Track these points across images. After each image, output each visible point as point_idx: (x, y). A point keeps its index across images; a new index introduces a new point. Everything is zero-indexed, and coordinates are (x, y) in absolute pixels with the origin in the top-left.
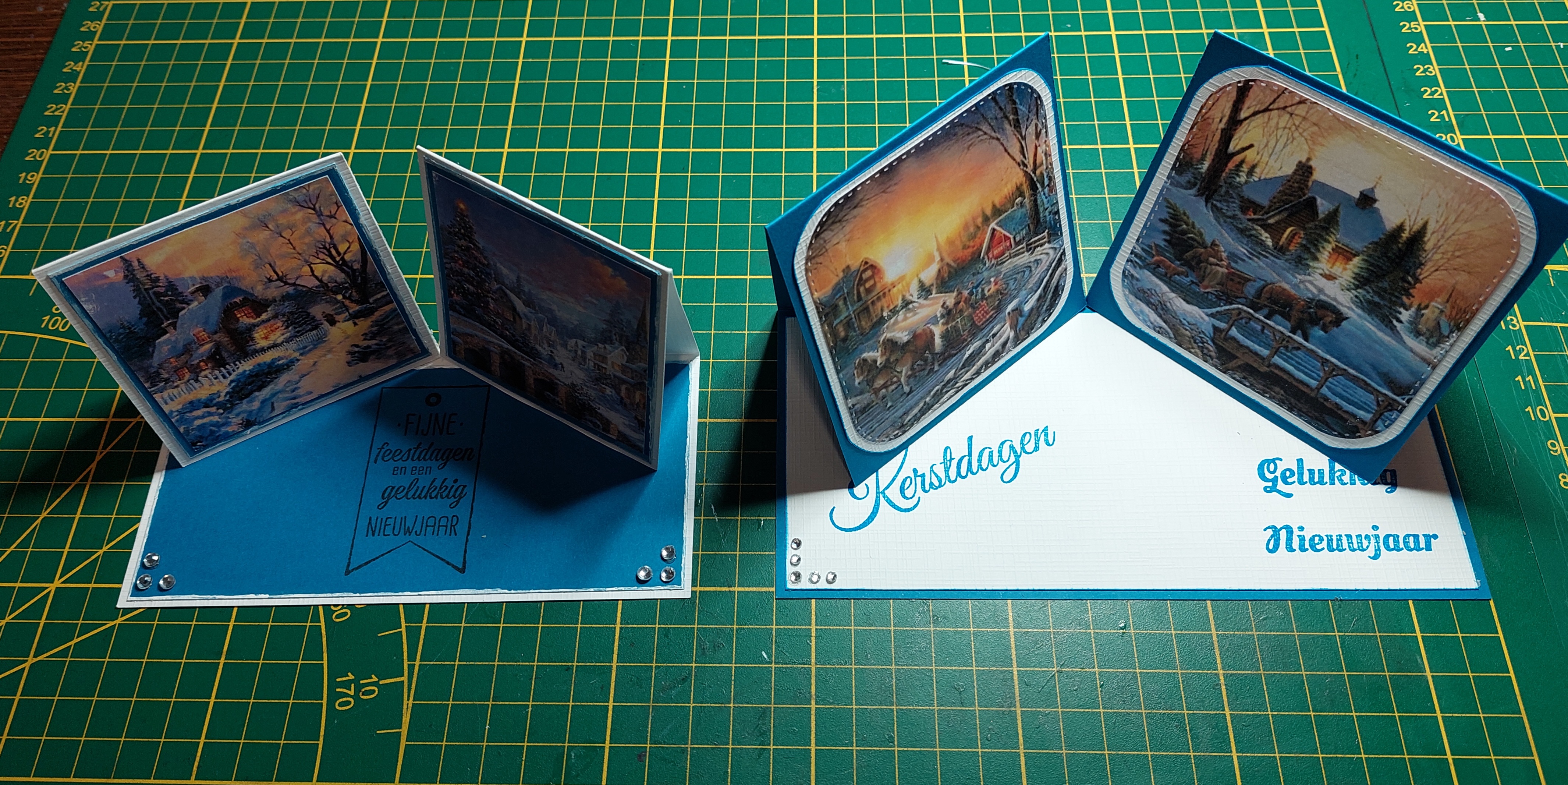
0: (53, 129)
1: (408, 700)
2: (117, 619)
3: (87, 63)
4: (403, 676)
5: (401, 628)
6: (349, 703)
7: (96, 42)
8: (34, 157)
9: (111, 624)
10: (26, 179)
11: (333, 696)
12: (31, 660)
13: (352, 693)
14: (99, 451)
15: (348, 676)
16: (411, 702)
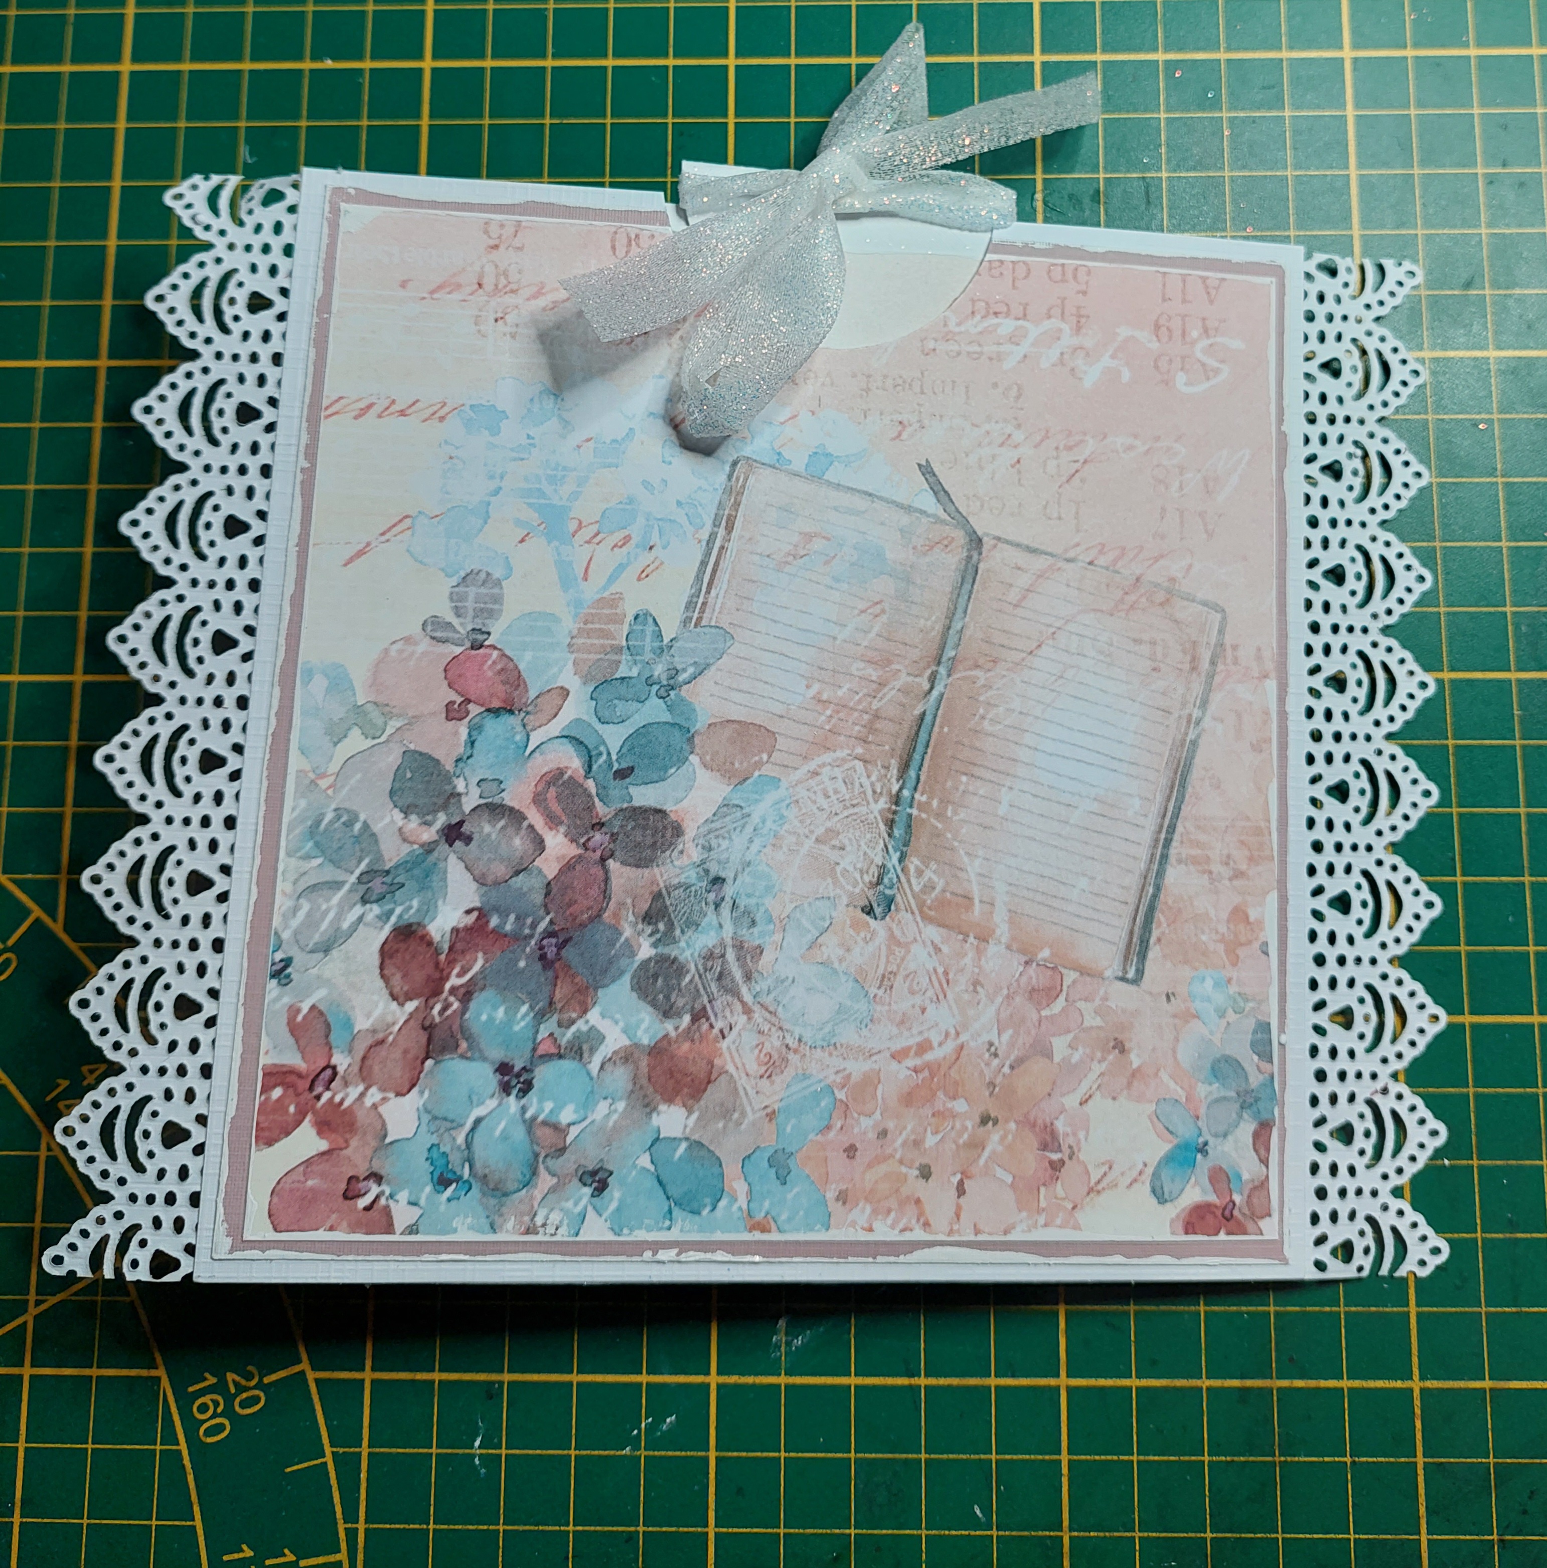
4: (338, 1551)
5: (323, 1455)
15: (242, 1551)
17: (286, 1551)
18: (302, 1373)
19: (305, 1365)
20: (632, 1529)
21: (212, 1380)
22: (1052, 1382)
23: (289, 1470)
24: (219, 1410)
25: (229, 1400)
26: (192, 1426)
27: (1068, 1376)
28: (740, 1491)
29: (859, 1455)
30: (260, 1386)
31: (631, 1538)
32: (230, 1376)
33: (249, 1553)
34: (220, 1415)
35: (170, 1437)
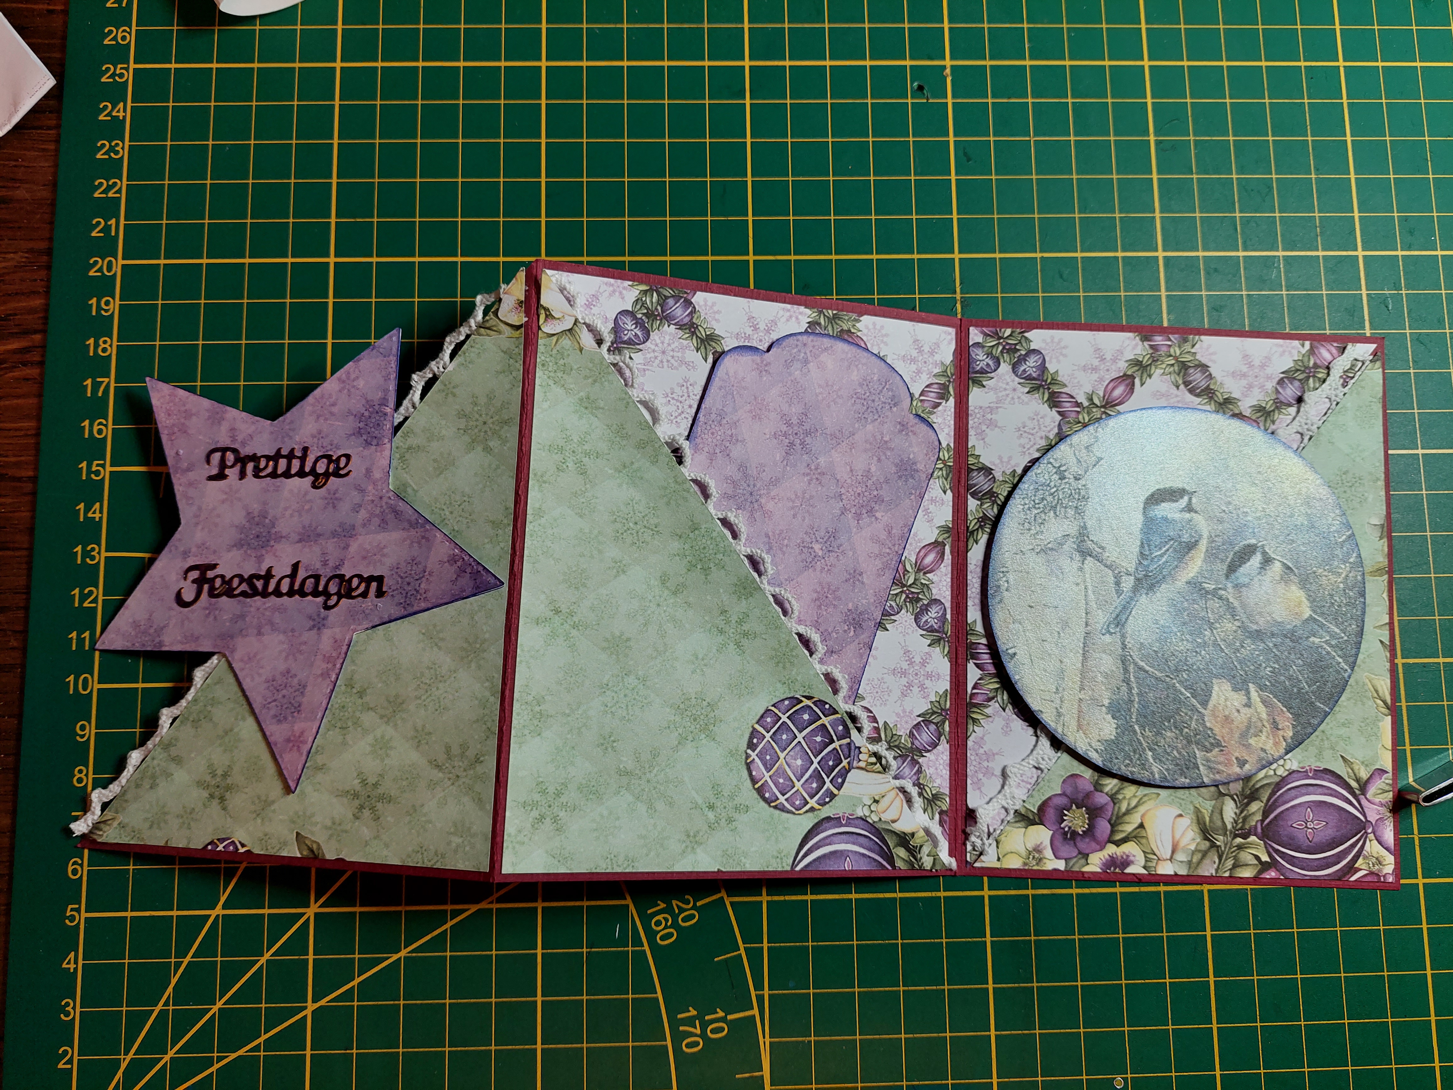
0: (113, 222)
1: (764, 1037)
2: (400, 951)
3: (129, 104)
4: (753, 1009)
5: (739, 949)
6: (698, 1044)
7: (132, 66)
8: (100, 270)
9: (395, 957)
10: (99, 308)
11: (678, 1037)
12: (311, 1007)
13: (698, 1031)
15: (689, 1011)
16: (768, 1040)
17: (718, 1010)
18: (722, 899)
19: (723, 894)
20: (940, 987)
21: (662, 905)
23: (716, 960)
24: (669, 923)
25: (675, 917)
26: (651, 935)
29: (1081, 937)
30: (694, 908)
31: (941, 993)
32: (674, 902)
33: (695, 1013)
34: (670, 927)
35: (637, 942)
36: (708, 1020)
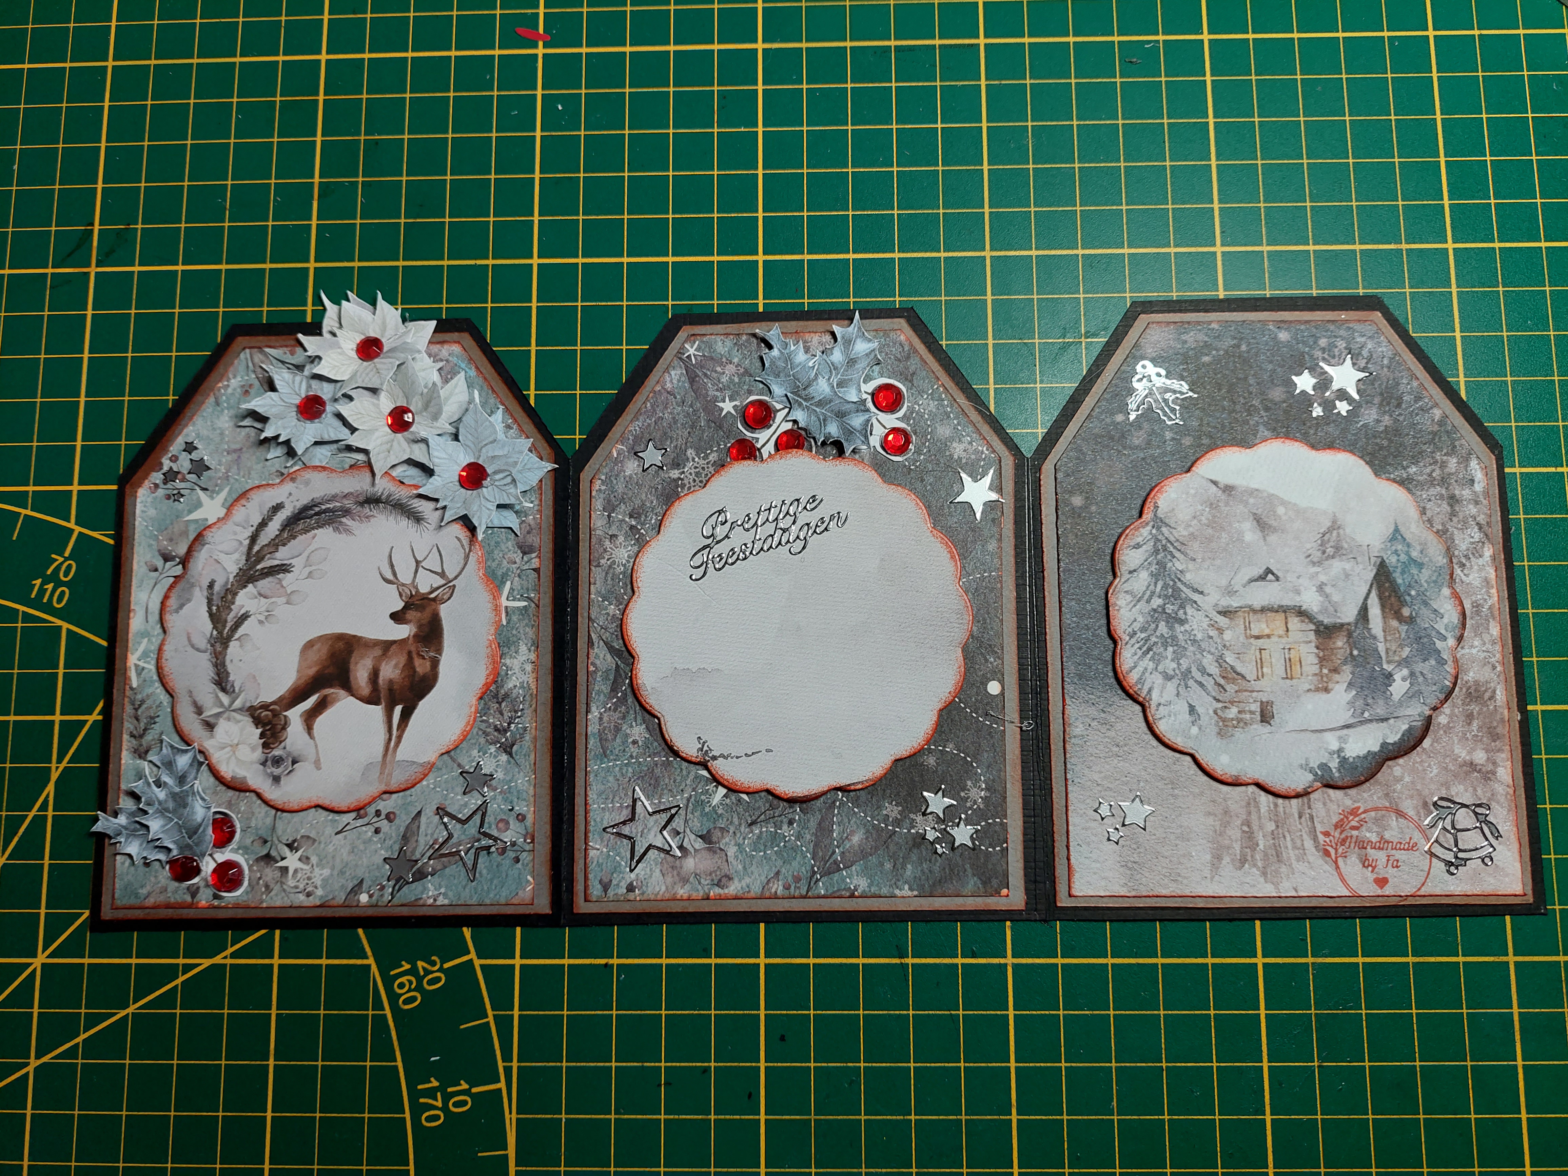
1: (510, 1113)
2: (128, 1007)
4: (499, 1081)
5: (487, 1017)
6: (437, 1118)
9: (123, 1013)
11: (417, 1110)
12: (34, 1063)
13: (439, 1104)
14: (54, 765)
15: (431, 1082)
16: (514, 1115)
17: (462, 1082)
18: (471, 960)
19: (473, 955)
20: (706, 1064)
21: (407, 966)
22: (1002, 961)
23: (462, 1027)
24: (413, 986)
25: (420, 979)
26: (393, 998)
27: (1013, 957)
28: (782, 1038)
29: (866, 1012)
30: (441, 970)
31: (706, 1070)
32: (420, 964)
33: (437, 1083)
34: (414, 990)
35: (378, 1005)
36: (451, 1092)
